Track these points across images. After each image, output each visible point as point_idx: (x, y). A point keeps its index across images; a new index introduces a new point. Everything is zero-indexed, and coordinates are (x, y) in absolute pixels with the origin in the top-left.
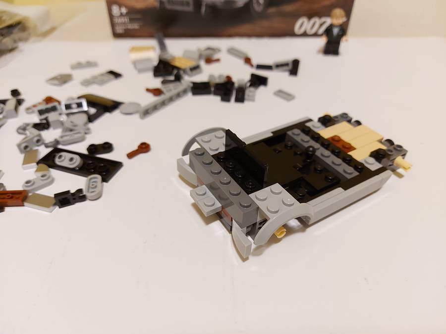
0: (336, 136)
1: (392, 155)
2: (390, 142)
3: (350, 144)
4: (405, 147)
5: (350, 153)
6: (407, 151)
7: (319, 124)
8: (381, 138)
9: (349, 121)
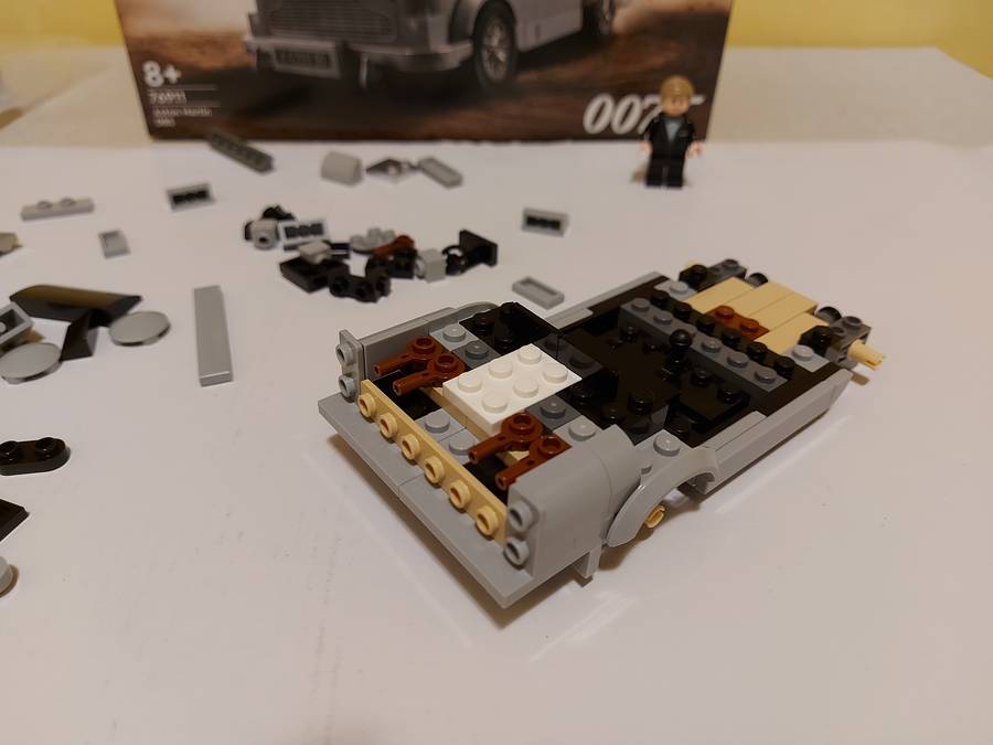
0: (722, 307)
1: (842, 338)
2: (831, 312)
3: (756, 322)
4: (865, 321)
5: (758, 340)
6: (869, 328)
7: (683, 286)
8: (813, 305)
9: (741, 276)
